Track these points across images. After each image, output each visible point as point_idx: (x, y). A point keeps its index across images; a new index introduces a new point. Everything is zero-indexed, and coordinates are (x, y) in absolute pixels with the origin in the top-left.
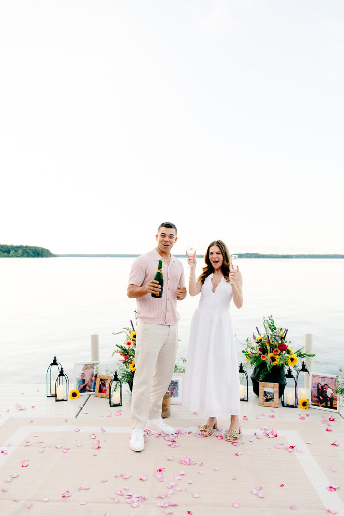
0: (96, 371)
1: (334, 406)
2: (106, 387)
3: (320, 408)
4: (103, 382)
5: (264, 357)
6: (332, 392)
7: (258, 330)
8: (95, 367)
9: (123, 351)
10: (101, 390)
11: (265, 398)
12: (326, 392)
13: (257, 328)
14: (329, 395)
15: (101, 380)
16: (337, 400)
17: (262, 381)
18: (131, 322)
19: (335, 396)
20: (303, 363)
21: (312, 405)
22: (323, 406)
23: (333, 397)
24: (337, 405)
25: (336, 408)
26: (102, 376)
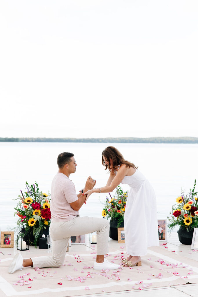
1: (163, 238)
2: (9, 240)
4: (6, 237)
5: (119, 211)
6: (162, 230)
7: (110, 195)
9: (20, 213)
11: (121, 238)
12: (159, 230)
14: (160, 232)
16: (165, 234)
17: (119, 227)
18: (21, 191)
23: (162, 233)
24: (165, 237)
25: (164, 239)
26: (5, 232)
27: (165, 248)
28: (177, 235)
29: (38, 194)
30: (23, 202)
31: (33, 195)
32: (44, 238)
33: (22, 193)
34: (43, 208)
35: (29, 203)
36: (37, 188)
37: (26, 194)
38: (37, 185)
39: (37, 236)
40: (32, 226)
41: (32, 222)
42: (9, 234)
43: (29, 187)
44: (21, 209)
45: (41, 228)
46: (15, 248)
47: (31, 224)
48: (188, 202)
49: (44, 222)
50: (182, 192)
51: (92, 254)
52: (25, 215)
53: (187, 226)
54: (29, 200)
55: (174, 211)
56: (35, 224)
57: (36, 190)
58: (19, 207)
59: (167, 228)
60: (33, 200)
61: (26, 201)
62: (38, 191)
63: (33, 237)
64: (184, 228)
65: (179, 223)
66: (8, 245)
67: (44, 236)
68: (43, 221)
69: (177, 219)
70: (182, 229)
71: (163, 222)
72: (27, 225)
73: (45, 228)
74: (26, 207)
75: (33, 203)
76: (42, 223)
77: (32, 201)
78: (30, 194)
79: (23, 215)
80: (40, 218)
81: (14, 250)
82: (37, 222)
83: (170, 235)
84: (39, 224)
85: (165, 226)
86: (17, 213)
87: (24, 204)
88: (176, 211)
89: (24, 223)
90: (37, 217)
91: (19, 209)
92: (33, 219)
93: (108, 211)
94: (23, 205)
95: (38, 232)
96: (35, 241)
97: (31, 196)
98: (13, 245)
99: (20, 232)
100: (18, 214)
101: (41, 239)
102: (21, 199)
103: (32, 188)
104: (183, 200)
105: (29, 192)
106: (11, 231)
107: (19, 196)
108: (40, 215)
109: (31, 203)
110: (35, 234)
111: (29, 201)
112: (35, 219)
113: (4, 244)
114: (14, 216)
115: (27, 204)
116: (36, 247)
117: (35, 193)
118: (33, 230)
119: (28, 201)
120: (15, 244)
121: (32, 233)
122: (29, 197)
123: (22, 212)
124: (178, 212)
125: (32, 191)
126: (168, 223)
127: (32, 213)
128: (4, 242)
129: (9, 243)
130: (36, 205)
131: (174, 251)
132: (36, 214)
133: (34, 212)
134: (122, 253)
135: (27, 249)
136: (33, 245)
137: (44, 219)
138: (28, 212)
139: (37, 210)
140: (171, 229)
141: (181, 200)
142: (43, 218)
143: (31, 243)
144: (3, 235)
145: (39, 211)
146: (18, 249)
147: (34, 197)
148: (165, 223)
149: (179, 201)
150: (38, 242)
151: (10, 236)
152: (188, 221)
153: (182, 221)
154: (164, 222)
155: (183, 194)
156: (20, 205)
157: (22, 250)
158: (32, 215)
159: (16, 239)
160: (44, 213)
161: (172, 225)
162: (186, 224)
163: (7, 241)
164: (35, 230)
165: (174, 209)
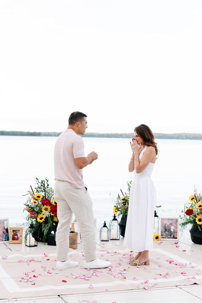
0: (6, 226)
1: (175, 237)
2: (18, 236)
3: (167, 239)
4: (15, 232)
6: (174, 228)
7: (122, 191)
8: (5, 222)
9: (30, 209)
10: (14, 239)
12: (171, 228)
13: (121, 190)
14: (172, 230)
15: (14, 231)
16: (177, 233)
18: (31, 187)
19: (176, 231)
20: (155, 211)
21: (162, 238)
22: (168, 238)
23: (174, 231)
24: (177, 236)
25: (176, 238)
26: (14, 228)
27: (177, 247)
28: (190, 234)
29: (48, 190)
30: (32, 198)
31: (43, 191)
32: (53, 234)
33: (32, 188)
34: (53, 204)
35: (39, 199)
36: (47, 184)
37: (36, 189)
38: (48, 181)
39: (46, 233)
40: (41, 222)
41: (41, 219)
42: (18, 230)
43: (39, 182)
44: (30, 205)
45: (50, 225)
46: (23, 244)
47: (40, 221)
48: (200, 200)
49: (53, 219)
50: (195, 190)
51: (100, 251)
52: (34, 211)
53: (199, 225)
54: (39, 195)
55: (186, 209)
56: (44, 220)
57: (46, 185)
58: (29, 202)
59: (179, 227)
60: (43, 196)
61: (36, 197)
62: (48, 187)
63: (42, 233)
64: (196, 227)
65: (191, 222)
66: (16, 241)
67: (53, 232)
68: (52, 217)
69: (190, 218)
70: (194, 228)
71: (175, 220)
72: (37, 221)
73: (54, 224)
74: (35, 202)
75: (42, 198)
76: (51, 219)
77: (41, 197)
78: (40, 190)
79: (32, 211)
80: (49, 214)
81: (23, 246)
82: (46, 218)
83: (182, 234)
84: (48, 220)
85: (177, 225)
86: (26, 208)
87: (34, 200)
88: (189, 209)
89: (33, 219)
90: (46, 213)
91: (28, 205)
92: (42, 215)
93: (119, 208)
94: (32, 200)
95: (47, 228)
96: (44, 237)
97: (41, 191)
98: (21, 241)
99: (29, 228)
100: (27, 210)
101: (49, 235)
102: (31, 195)
103: (43, 183)
104: (196, 198)
105: (39, 188)
106: (20, 227)
107: (29, 191)
108: (50, 211)
109: (40, 199)
110: (44, 231)
111: (39, 197)
112: (44, 215)
113: (12, 240)
114: (24, 211)
115: (36, 200)
116: (45, 243)
117: (45, 188)
118: (42, 227)
119: (37, 197)
120: (24, 240)
121: (41, 229)
122: (39, 192)
123: (32, 208)
124: (190, 211)
125: (42, 187)
126: (180, 221)
127: (42, 209)
128: (13, 238)
129: (17, 239)
130: (46, 201)
131: (185, 251)
132: (45, 210)
133: (43, 208)
134: (131, 252)
135: (35, 246)
136: (42, 241)
137: (54, 215)
138: (38, 208)
139: (47, 206)
140: (182, 228)
141: (194, 198)
142: (52, 214)
143: (40, 239)
144: (12, 231)
145: (49, 207)
146: (26, 245)
147: (44, 193)
148: (177, 222)
149: (192, 199)
150: (47, 238)
151: (19, 232)
152: (200, 220)
153: (195, 220)
154: (177, 220)
155: (196, 192)
156: (30, 201)
157: (30, 246)
158: (41, 211)
159: (25, 236)
160: (54, 210)
161: (184, 224)
162: (198, 223)
163: (15, 237)
164: (44, 226)
165: (187, 208)
